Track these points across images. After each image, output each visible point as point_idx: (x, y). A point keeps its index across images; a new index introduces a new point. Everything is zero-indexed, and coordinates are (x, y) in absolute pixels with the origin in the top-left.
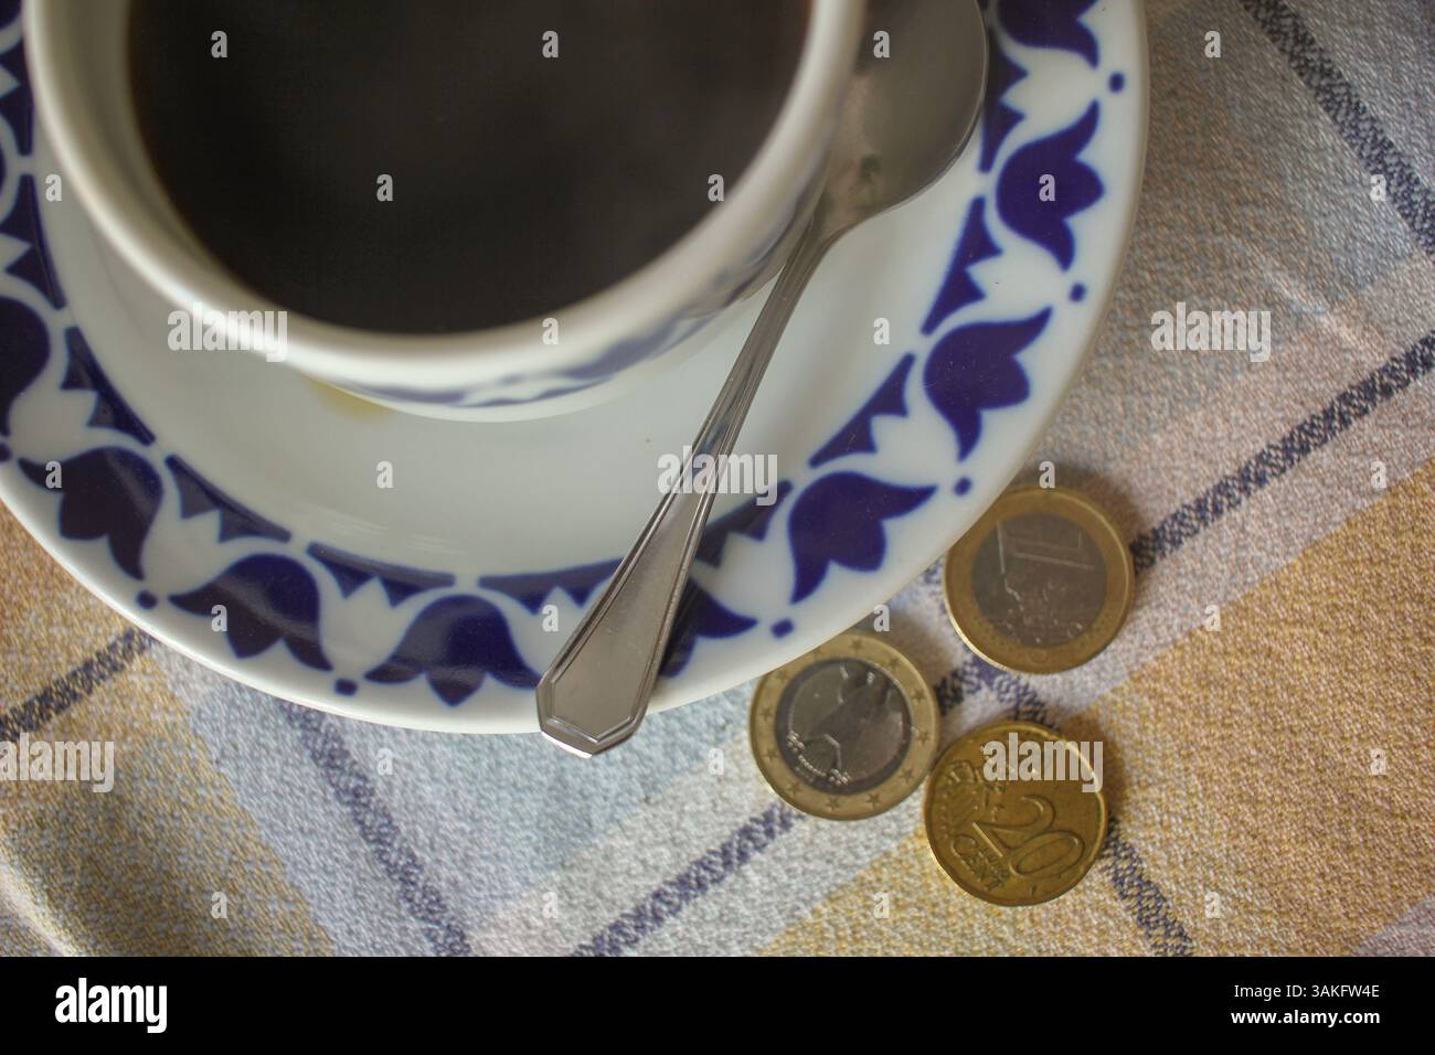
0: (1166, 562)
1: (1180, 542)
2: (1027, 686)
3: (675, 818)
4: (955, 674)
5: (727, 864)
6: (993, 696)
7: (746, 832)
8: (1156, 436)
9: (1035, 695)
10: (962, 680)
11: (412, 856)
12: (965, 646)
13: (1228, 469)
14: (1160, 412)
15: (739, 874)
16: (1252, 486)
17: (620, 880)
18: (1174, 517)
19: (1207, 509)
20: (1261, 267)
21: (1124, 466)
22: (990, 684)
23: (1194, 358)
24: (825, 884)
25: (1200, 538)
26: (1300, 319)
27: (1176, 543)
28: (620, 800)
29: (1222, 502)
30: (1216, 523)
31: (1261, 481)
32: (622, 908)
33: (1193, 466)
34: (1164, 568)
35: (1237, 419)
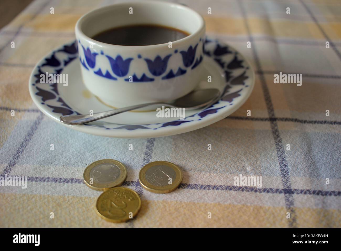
0: (187, 189)
1: (193, 189)
2: (143, 191)
3: (64, 171)
4: (132, 182)
5: (64, 181)
6: (135, 188)
7: (72, 179)
8: (203, 173)
9: (143, 193)
10: (132, 183)
11: (23, 151)
12: (138, 179)
13: (212, 184)
14: (207, 170)
15: (64, 184)
16: (215, 189)
17: (46, 172)
18: (195, 185)
19: (202, 187)
20: (245, 163)
21: (193, 173)
22: (136, 187)
23: (221, 167)
24: (75, 194)
25: (197, 190)
26: (247, 173)
27: (192, 188)
28: (60, 163)
29: (206, 188)
30: (203, 190)
31: (217, 189)
32: (41, 176)
33: (206, 180)
34: (186, 190)
35: (221, 179)
